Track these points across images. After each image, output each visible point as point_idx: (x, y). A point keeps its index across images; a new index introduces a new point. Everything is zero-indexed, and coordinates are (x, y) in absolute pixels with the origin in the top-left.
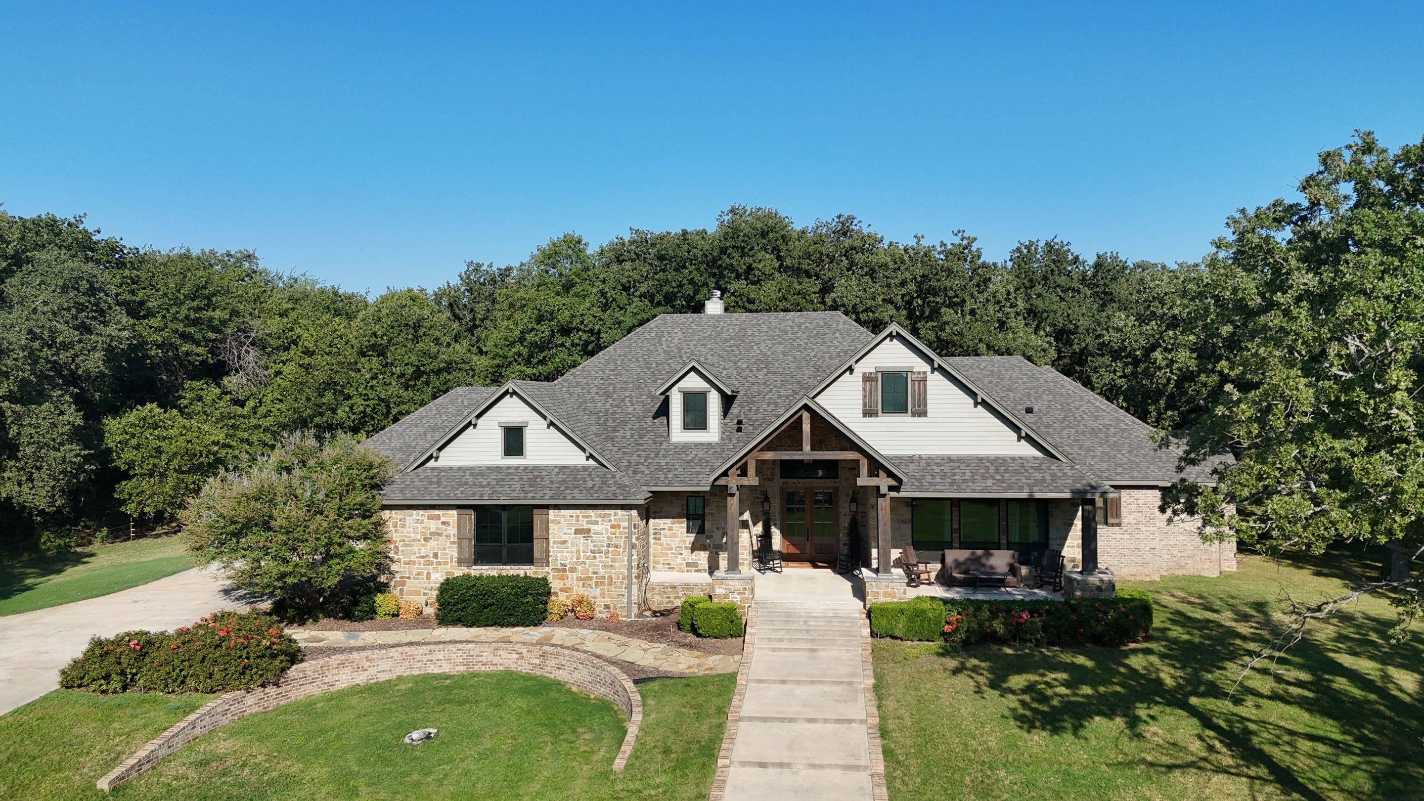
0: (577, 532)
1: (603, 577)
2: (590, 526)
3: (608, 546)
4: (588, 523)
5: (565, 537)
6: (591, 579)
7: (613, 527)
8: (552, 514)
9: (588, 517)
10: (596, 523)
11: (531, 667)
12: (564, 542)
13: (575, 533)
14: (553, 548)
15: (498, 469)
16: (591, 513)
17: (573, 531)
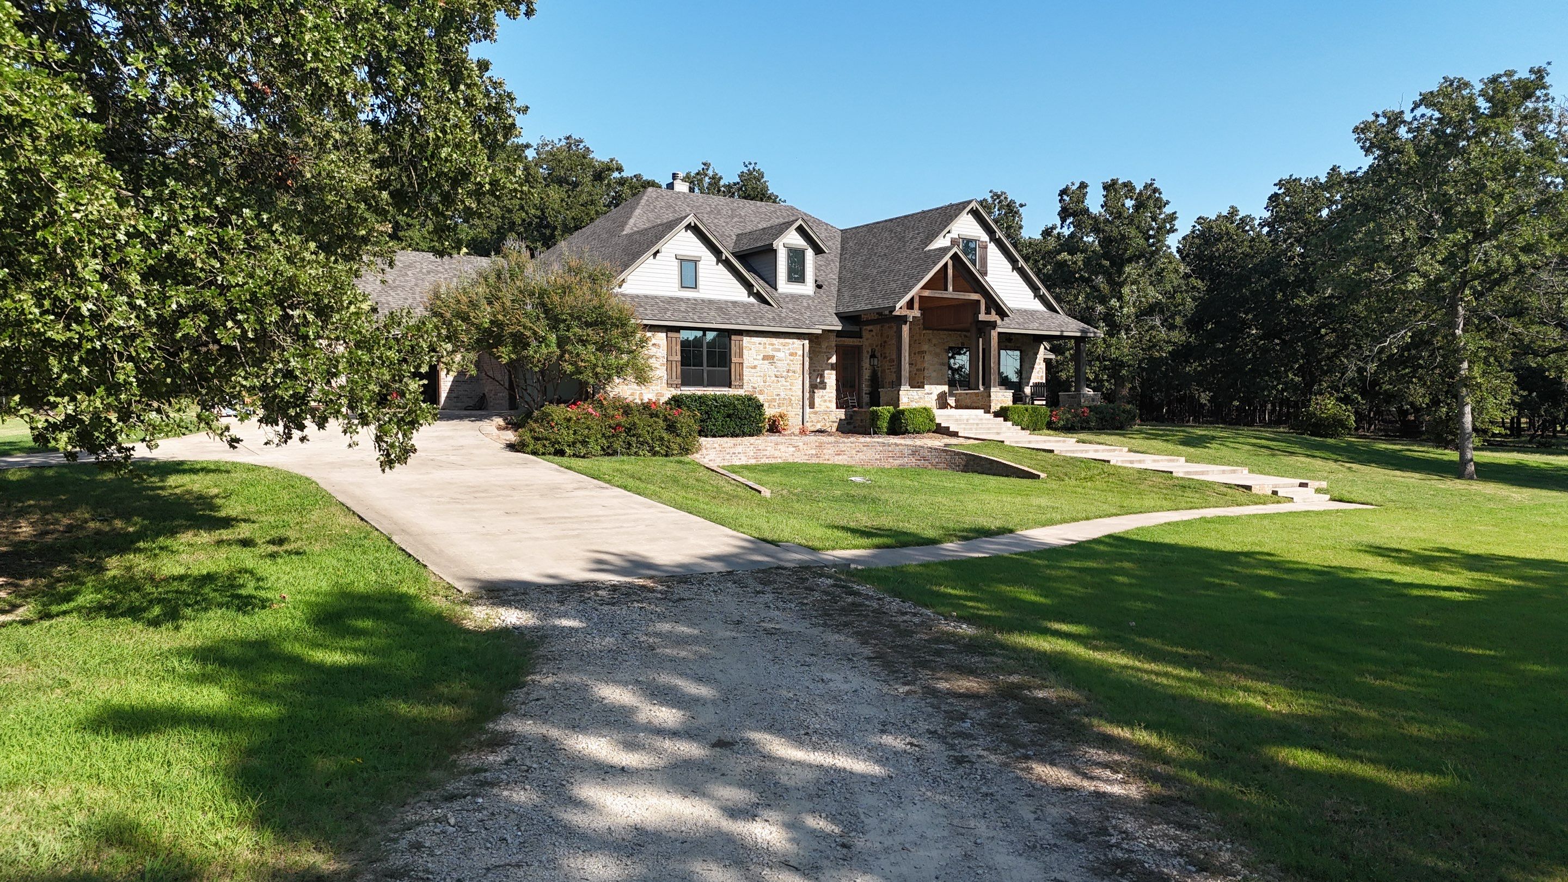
0: (765, 358)
1: (784, 399)
2: (775, 353)
3: (788, 371)
4: (773, 350)
5: (756, 363)
6: (774, 400)
7: (791, 354)
8: (746, 340)
9: (773, 345)
10: (779, 350)
11: (806, 457)
12: (755, 367)
13: (763, 359)
14: (746, 372)
15: (680, 300)
16: (774, 340)
17: (761, 357)
